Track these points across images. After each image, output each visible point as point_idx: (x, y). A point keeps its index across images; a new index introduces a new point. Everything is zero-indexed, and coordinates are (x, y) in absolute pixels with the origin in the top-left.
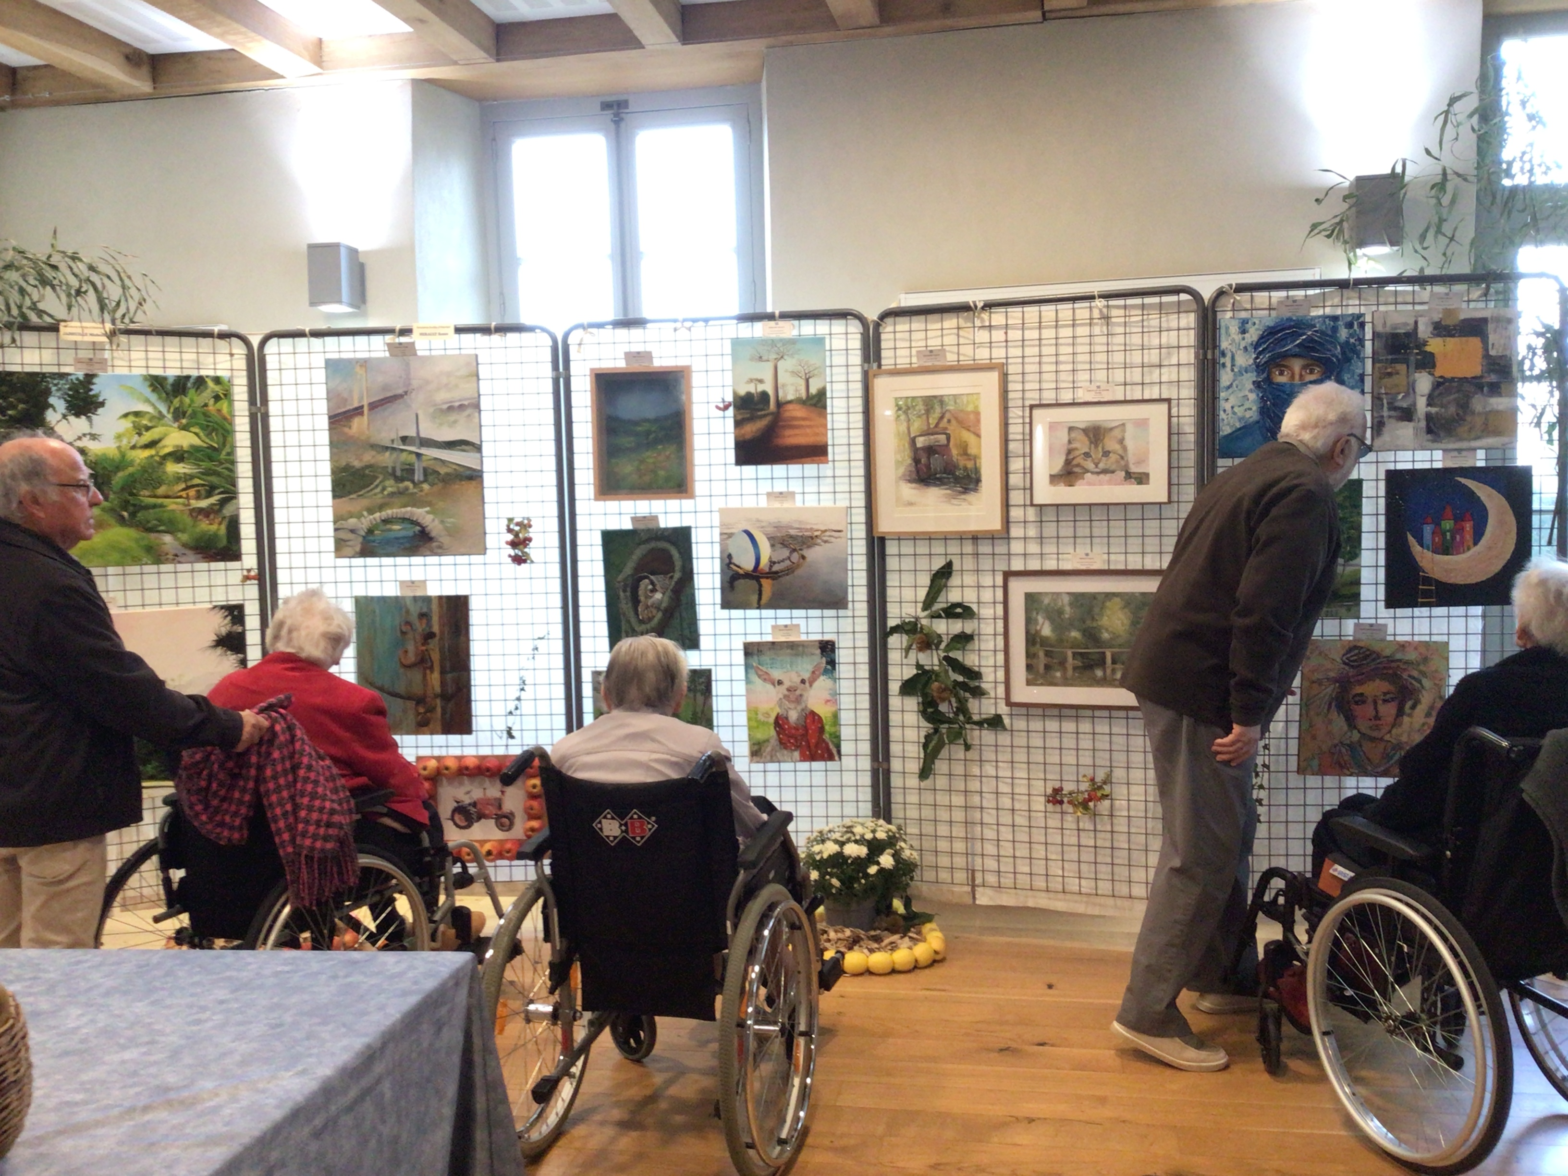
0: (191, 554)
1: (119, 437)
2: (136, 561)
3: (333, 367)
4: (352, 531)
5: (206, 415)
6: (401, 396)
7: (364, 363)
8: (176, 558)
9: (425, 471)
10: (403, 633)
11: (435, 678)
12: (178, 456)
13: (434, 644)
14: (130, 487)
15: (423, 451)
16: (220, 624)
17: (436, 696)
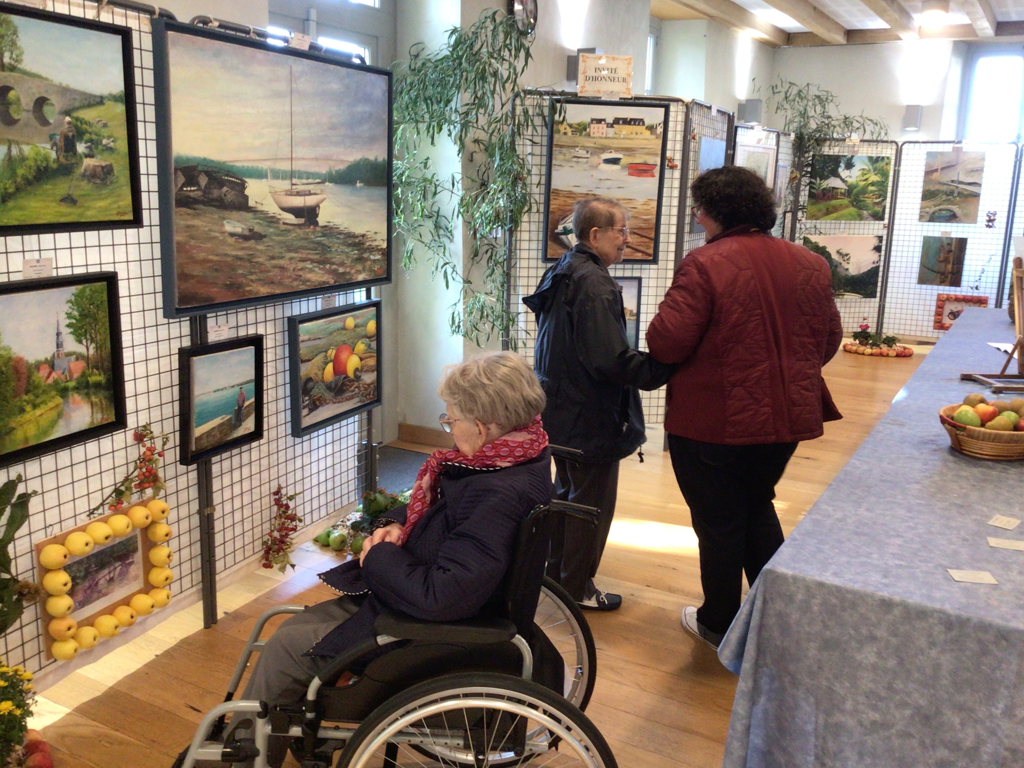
0: (871, 218)
1: (857, 177)
2: (855, 219)
3: (929, 154)
4: (927, 213)
5: (883, 170)
6: (953, 166)
7: (942, 154)
8: (866, 219)
9: (959, 193)
10: (940, 250)
11: (950, 267)
12: (872, 184)
13: (951, 255)
14: (857, 195)
15: (959, 185)
16: (875, 242)
17: (950, 273)
